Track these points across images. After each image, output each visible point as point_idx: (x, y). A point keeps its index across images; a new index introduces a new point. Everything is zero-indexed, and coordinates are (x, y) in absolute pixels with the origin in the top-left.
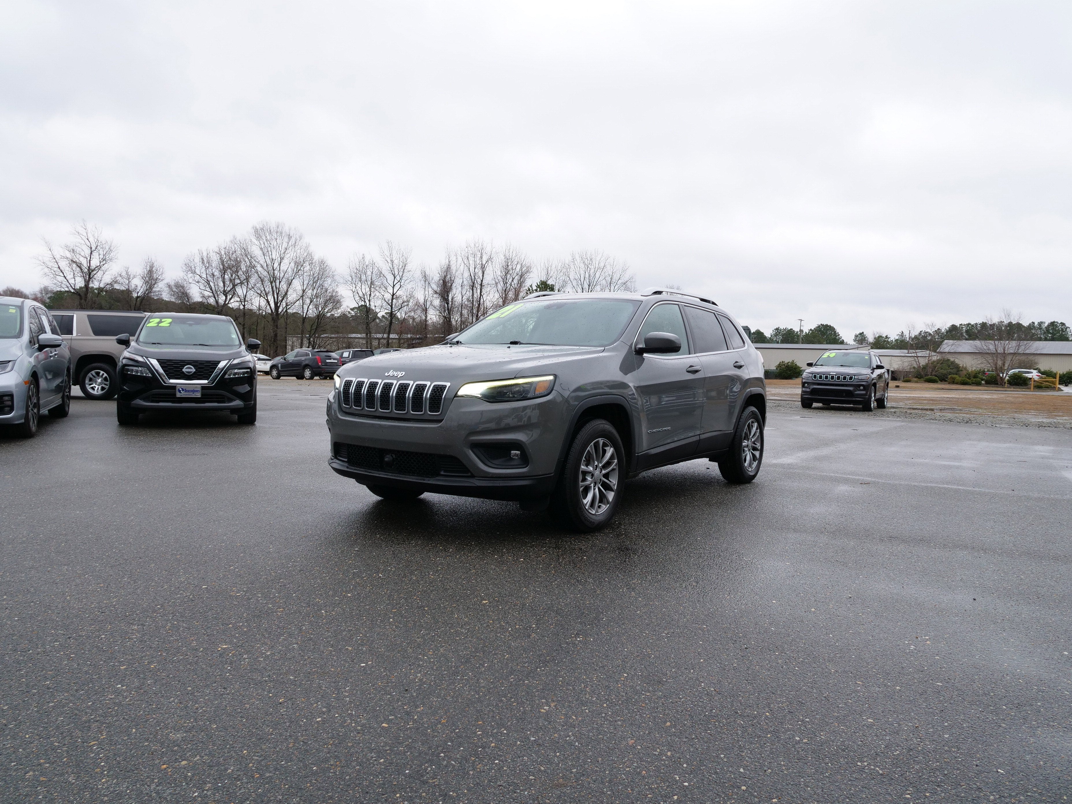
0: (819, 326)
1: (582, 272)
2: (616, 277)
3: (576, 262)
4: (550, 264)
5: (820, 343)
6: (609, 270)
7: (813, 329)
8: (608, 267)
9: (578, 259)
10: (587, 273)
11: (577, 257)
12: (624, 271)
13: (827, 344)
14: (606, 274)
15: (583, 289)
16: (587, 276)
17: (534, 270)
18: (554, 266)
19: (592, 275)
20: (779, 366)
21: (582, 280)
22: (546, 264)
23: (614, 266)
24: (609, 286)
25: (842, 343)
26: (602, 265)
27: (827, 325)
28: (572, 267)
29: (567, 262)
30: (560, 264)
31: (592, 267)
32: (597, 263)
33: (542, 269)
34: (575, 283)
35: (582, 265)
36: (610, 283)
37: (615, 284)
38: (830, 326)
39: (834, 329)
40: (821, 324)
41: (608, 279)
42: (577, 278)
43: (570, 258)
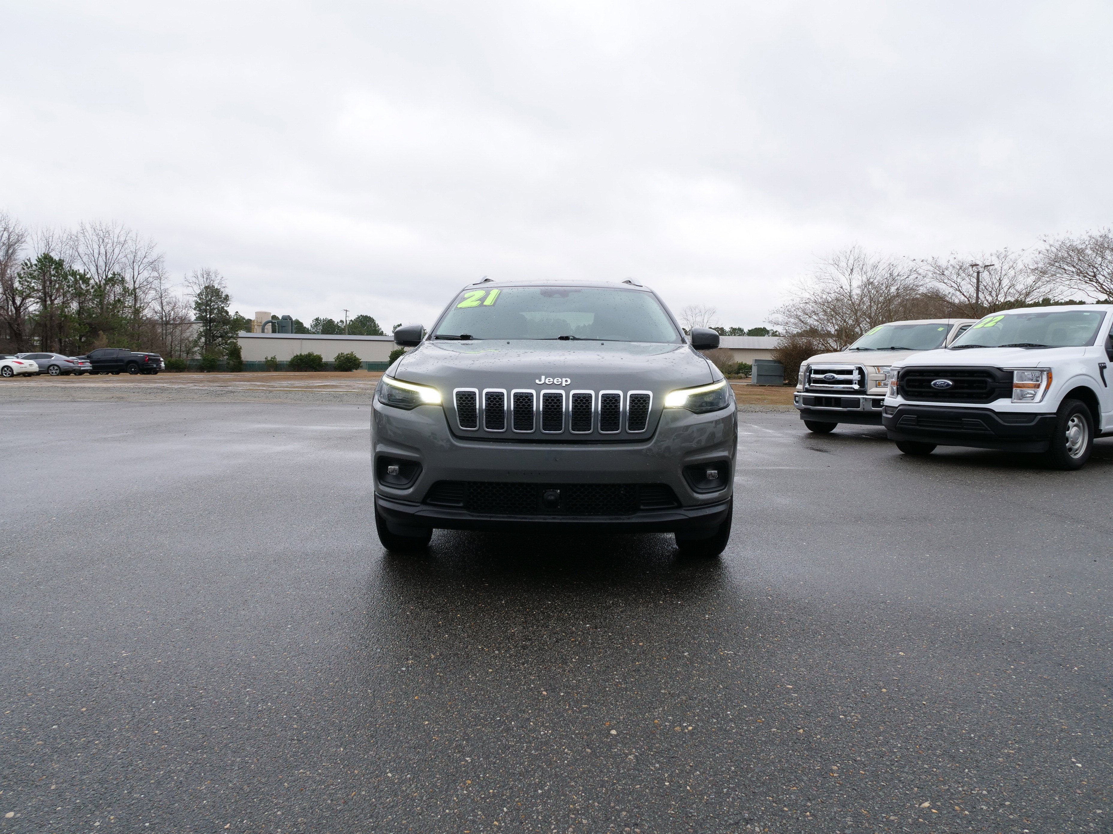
0: (359, 317)
1: (96, 247)
2: (140, 255)
3: (86, 234)
4: (51, 234)
5: (361, 334)
6: (130, 246)
7: (353, 320)
8: (130, 242)
9: (90, 231)
10: (102, 247)
11: (88, 227)
12: (151, 248)
13: (367, 335)
14: (129, 251)
15: (97, 266)
16: (103, 251)
17: (28, 239)
18: (56, 236)
19: (110, 251)
20: (338, 357)
21: (96, 255)
22: (45, 234)
23: (138, 242)
24: (131, 265)
25: (382, 334)
26: (122, 239)
27: (366, 317)
28: (82, 239)
29: (74, 232)
30: (65, 236)
31: (110, 241)
32: (116, 236)
33: (39, 239)
34: (85, 259)
35: (95, 238)
36: (133, 262)
37: (140, 263)
38: (370, 318)
39: (374, 320)
40: (361, 315)
41: (131, 257)
42: (89, 253)
43: (79, 229)
